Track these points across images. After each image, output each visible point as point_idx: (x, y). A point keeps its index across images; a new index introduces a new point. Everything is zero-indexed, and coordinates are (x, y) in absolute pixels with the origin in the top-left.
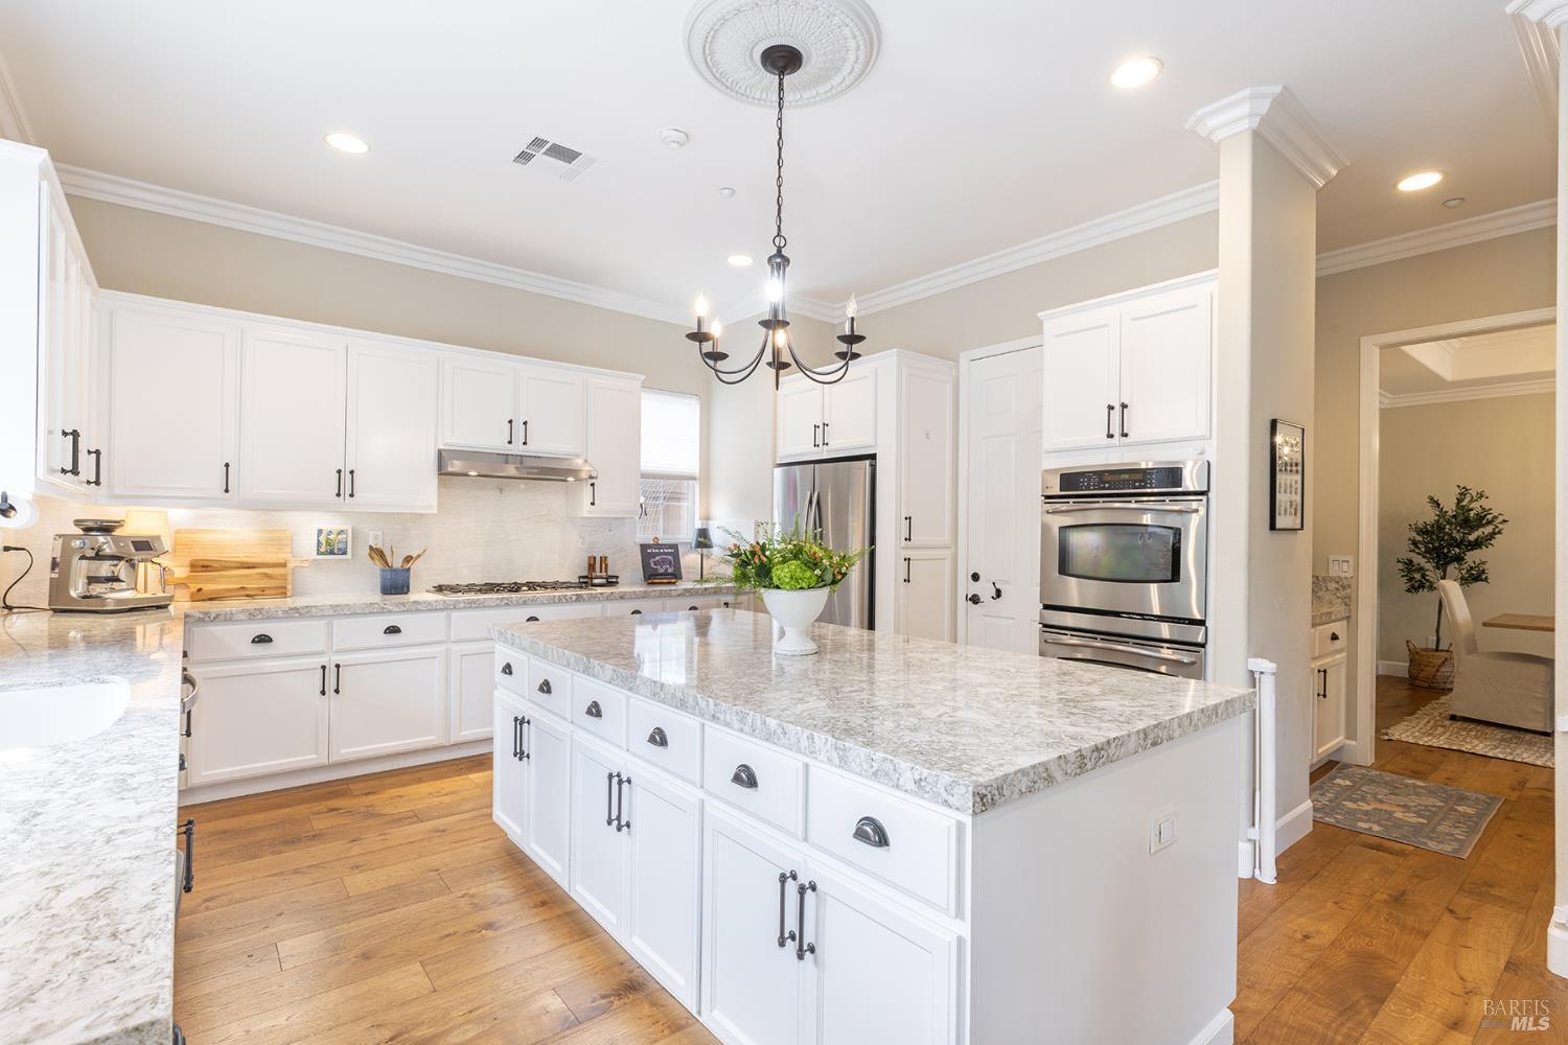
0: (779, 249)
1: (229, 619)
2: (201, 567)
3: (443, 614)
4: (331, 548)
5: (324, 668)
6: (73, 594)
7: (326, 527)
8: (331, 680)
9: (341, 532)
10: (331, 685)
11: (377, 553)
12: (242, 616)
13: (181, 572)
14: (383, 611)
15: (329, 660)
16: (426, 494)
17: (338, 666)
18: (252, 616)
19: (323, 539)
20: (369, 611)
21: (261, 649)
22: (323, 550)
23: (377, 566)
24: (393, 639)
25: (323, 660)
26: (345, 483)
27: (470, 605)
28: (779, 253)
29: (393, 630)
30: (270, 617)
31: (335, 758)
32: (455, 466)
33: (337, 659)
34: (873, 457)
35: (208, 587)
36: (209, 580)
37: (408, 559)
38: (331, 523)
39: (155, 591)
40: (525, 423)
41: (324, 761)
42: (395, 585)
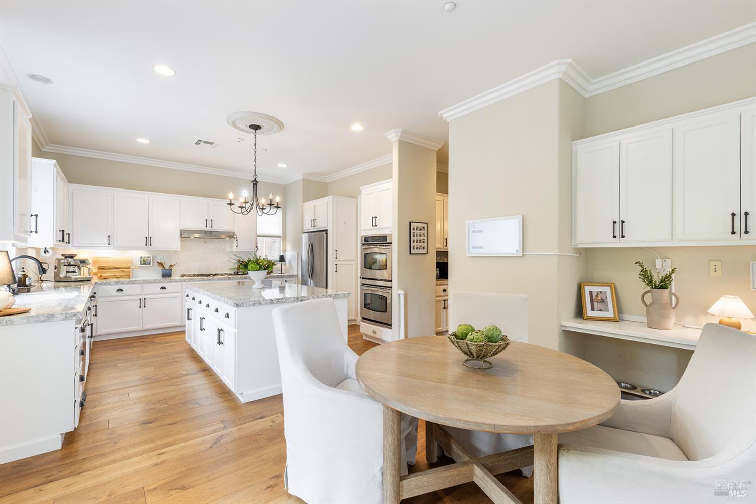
0: (255, 179)
1: (109, 284)
2: (101, 268)
3: (181, 283)
4: (145, 262)
5: (140, 299)
6: (62, 276)
7: (143, 255)
8: (143, 303)
9: (148, 257)
10: (142, 305)
11: (161, 264)
12: (114, 283)
13: (95, 270)
14: (160, 282)
15: (142, 297)
16: (176, 244)
17: (145, 299)
18: (117, 283)
19: (142, 259)
20: (155, 282)
21: (120, 293)
22: (142, 263)
23: (160, 268)
24: (163, 291)
25: (140, 297)
26: (148, 241)
27: (190, 280)
28: (255, 180)
29: (164, 288)
30: (123, 283)
31: (144, 328)
32: (185, 235)
33: (145, 297)
34: (326, 230)
35: (104, 275)
36: (105, 273)
37: (171, 266)
38: (144, 254)
39: (87, 275)
40: (212, 220)
41: (140, 328)
42: (167, 274)
